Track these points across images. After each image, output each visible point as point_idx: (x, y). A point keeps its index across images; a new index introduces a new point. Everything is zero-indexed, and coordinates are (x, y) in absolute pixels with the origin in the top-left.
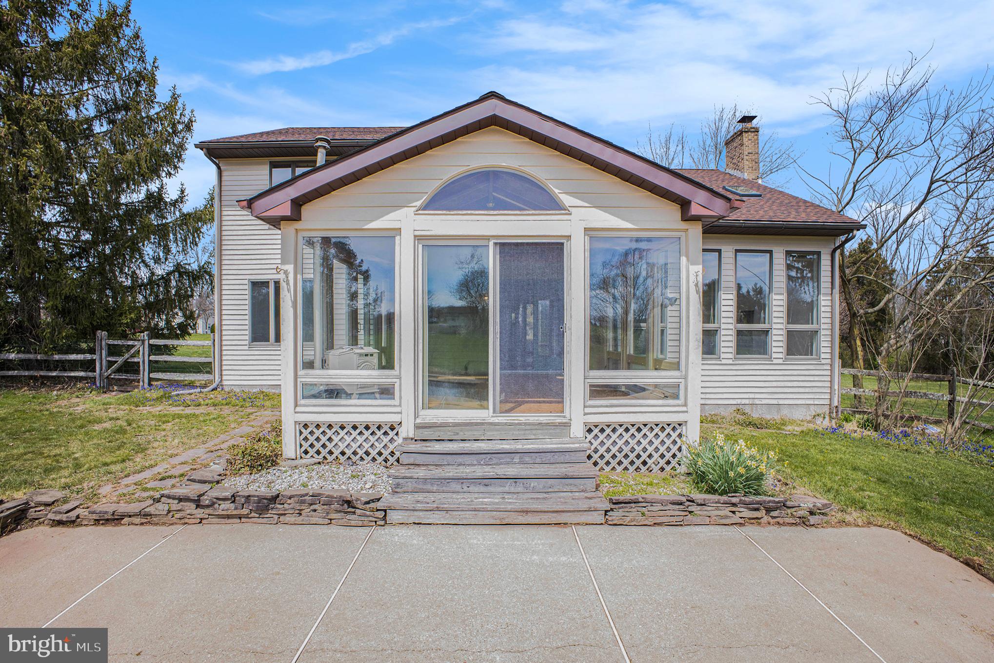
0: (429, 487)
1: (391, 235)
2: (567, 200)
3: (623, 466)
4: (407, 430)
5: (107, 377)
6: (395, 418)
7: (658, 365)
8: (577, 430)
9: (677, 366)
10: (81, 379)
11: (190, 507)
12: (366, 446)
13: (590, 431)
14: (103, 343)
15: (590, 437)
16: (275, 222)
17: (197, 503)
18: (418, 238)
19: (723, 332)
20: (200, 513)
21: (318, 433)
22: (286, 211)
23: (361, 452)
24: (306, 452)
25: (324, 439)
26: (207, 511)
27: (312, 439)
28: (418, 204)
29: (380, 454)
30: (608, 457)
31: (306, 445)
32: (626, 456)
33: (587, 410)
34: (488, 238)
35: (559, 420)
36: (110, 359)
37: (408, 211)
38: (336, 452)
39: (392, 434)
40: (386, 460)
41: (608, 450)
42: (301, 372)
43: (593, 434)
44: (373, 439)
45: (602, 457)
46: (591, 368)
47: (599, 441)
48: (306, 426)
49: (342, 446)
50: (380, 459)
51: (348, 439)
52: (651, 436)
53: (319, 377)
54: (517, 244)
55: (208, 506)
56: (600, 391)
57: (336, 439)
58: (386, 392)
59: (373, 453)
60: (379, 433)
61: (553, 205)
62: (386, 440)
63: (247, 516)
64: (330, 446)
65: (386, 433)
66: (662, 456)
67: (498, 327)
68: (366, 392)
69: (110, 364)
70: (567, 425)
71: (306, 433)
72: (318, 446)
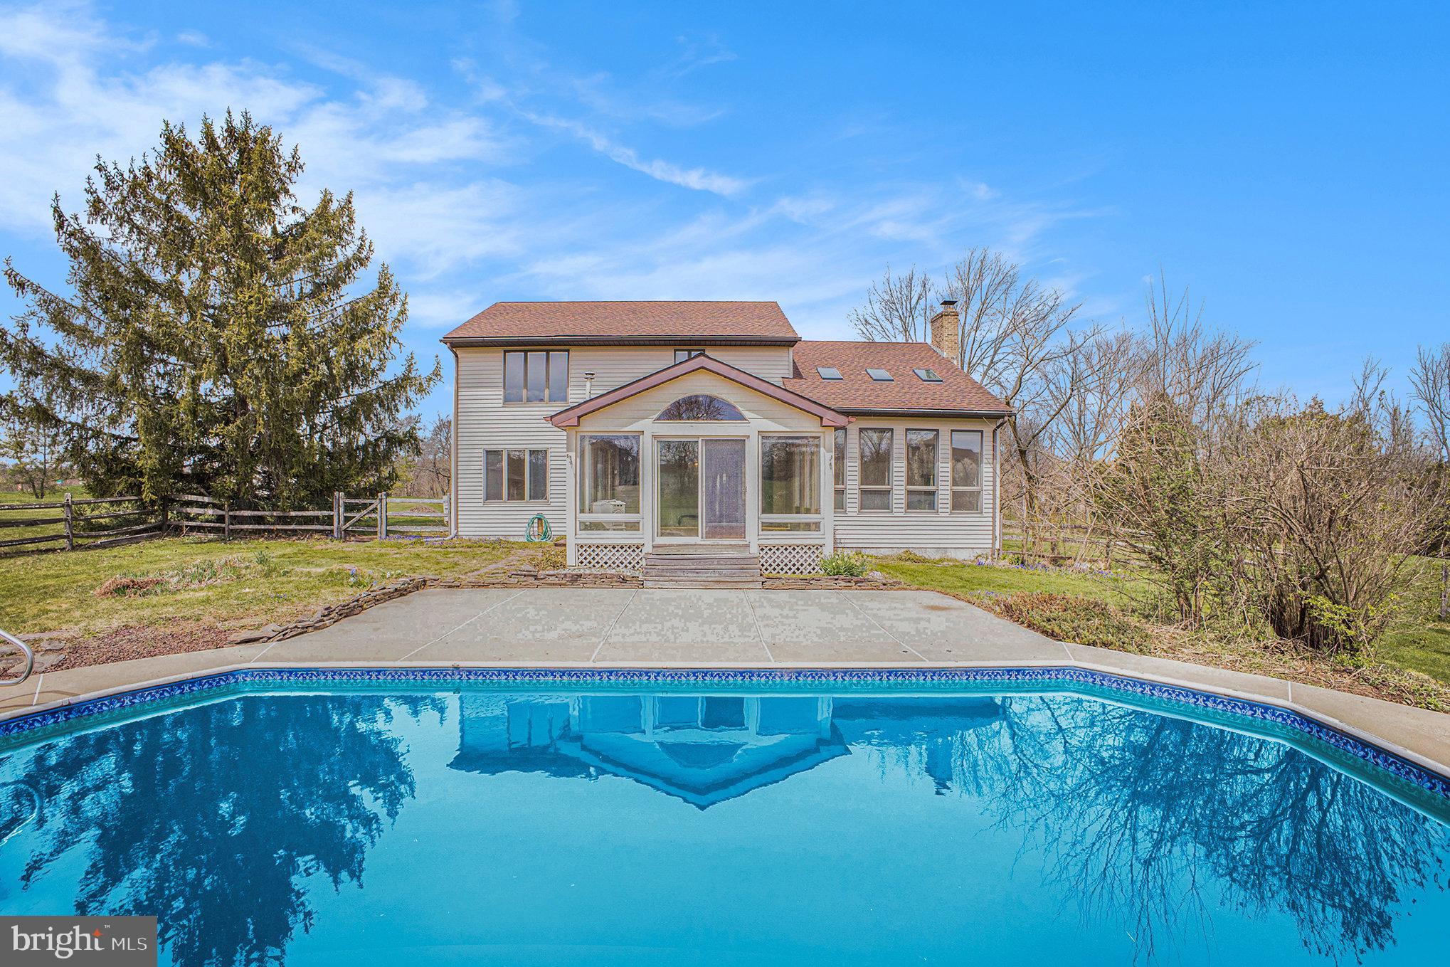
0: (665, 574)
1: (637, 436)
2: (747, 414)
3: (784, 571)
4: (648, 548)
5: (345, 530)
6: (641, 542)
7: (808, 511)
8: (754, 550)
9: (817, 511)
10: (317, 531)
11: (532, 580)
12: (621, 558)
13: (762, 550)
14: (341, 502)
15: (762, 553)
16: (565, 428)
17: (536, 578)
18: (654, 437)
19: (895, 492)
20: (537, 582)
21: (589, 551)
22: (574, 422)
23: (618, 562)
24: (582, 562)
25: (593, 555)
26: (541, 581)
27: (585, 555)
28: (655, 417)
29: (630, 563)
30: (774, 565)
31: (582, 558)
32: (786, 565)
33: (760, 537)
34: (698, 437)
35: (741, 543)
36: (348, 515)
37: (648, 422)
38: (602, 562)
39: (638, 551)
40: (634, 567)
41: (775, 561)
42: (579, 515)
43: (764, 552)
44: (625, 554)
45: (770, 565)
46: (764, 512)
47: (768, 555)
48: (582, 547)
49: (606, 559)
50: (630, 566)
51: (610, 554)
52: (802, 553)
53: (587, 518)
54: (716, 440)
55: (542, 579)
56: (768, 526)
57: (601, 555)
58: (634, 526)
59: (626, 563)
60: (629, 551)
61: (740, 417)
62: (634, 555)
63: (564, 584)
64: (597, 559)
65: (634, 551)
66: (810, 565)
67: (704, 489)
68: (617, 526)
69: (347, 519)
70: (748, 546)
71: (581, 551)
72: (589, 559)
